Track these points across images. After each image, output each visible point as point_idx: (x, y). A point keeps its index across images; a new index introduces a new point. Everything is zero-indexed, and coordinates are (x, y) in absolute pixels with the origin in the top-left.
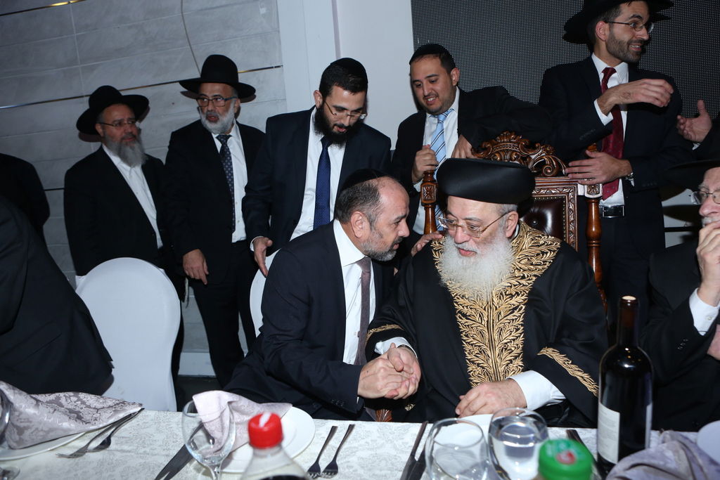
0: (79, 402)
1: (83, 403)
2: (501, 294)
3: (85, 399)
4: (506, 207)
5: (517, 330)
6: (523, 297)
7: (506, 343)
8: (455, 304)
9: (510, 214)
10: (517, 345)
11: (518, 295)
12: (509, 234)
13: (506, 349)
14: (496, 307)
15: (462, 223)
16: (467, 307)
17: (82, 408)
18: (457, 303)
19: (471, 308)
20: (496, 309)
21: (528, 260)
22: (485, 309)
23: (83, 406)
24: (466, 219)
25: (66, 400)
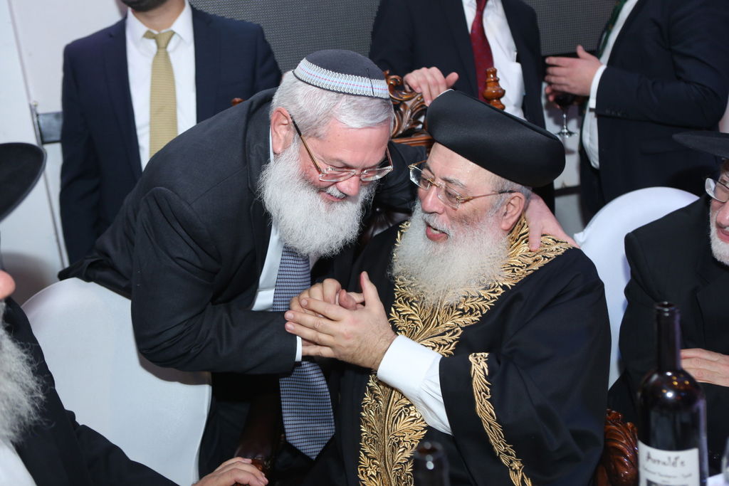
2: (452, 307)
4: (508, 184)
6: (476, 318)
8: (393, 309)
9: (514, 195)
11: (471, 314)
12: (505, 225)
14: (438, 323)
15: (439, 182)
16: (404, 316)
18: (395, 308)
19: (408, 319)
20: (438, 325)
21: (513, 271)
22: (423, 323)
24: (445, 180)
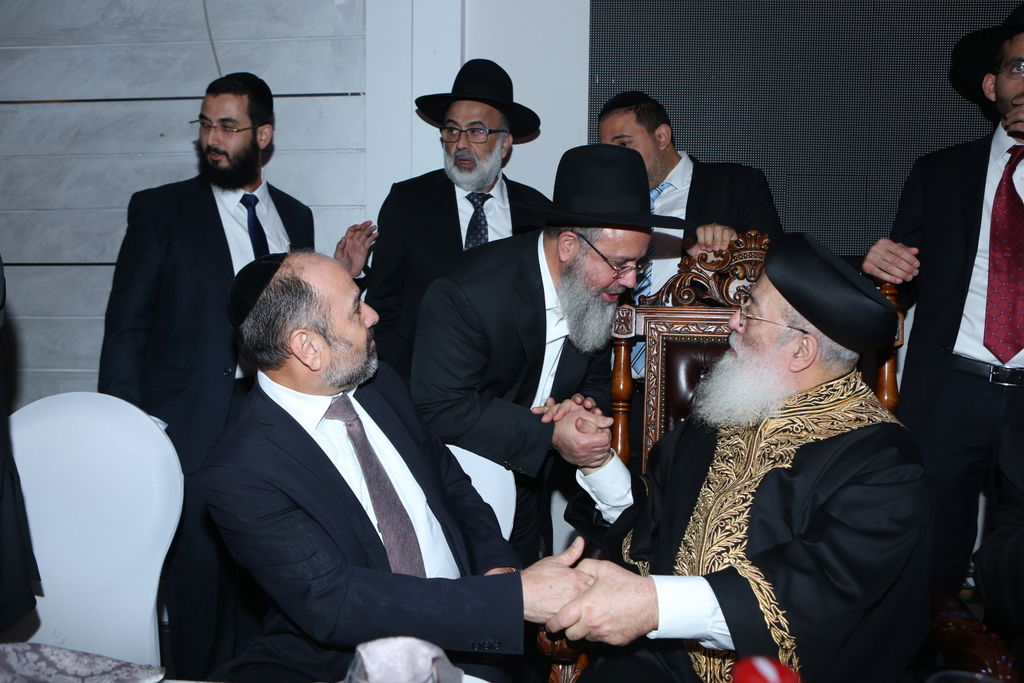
0: (43, 664)
1: (51, 664)
3: (53, 658)
5: (745, 501)
7: (724, 520)
10: (740, 524)
13: (722, 528)
17: (50, 676)
23: (51, 671)
25: (19, 660)
